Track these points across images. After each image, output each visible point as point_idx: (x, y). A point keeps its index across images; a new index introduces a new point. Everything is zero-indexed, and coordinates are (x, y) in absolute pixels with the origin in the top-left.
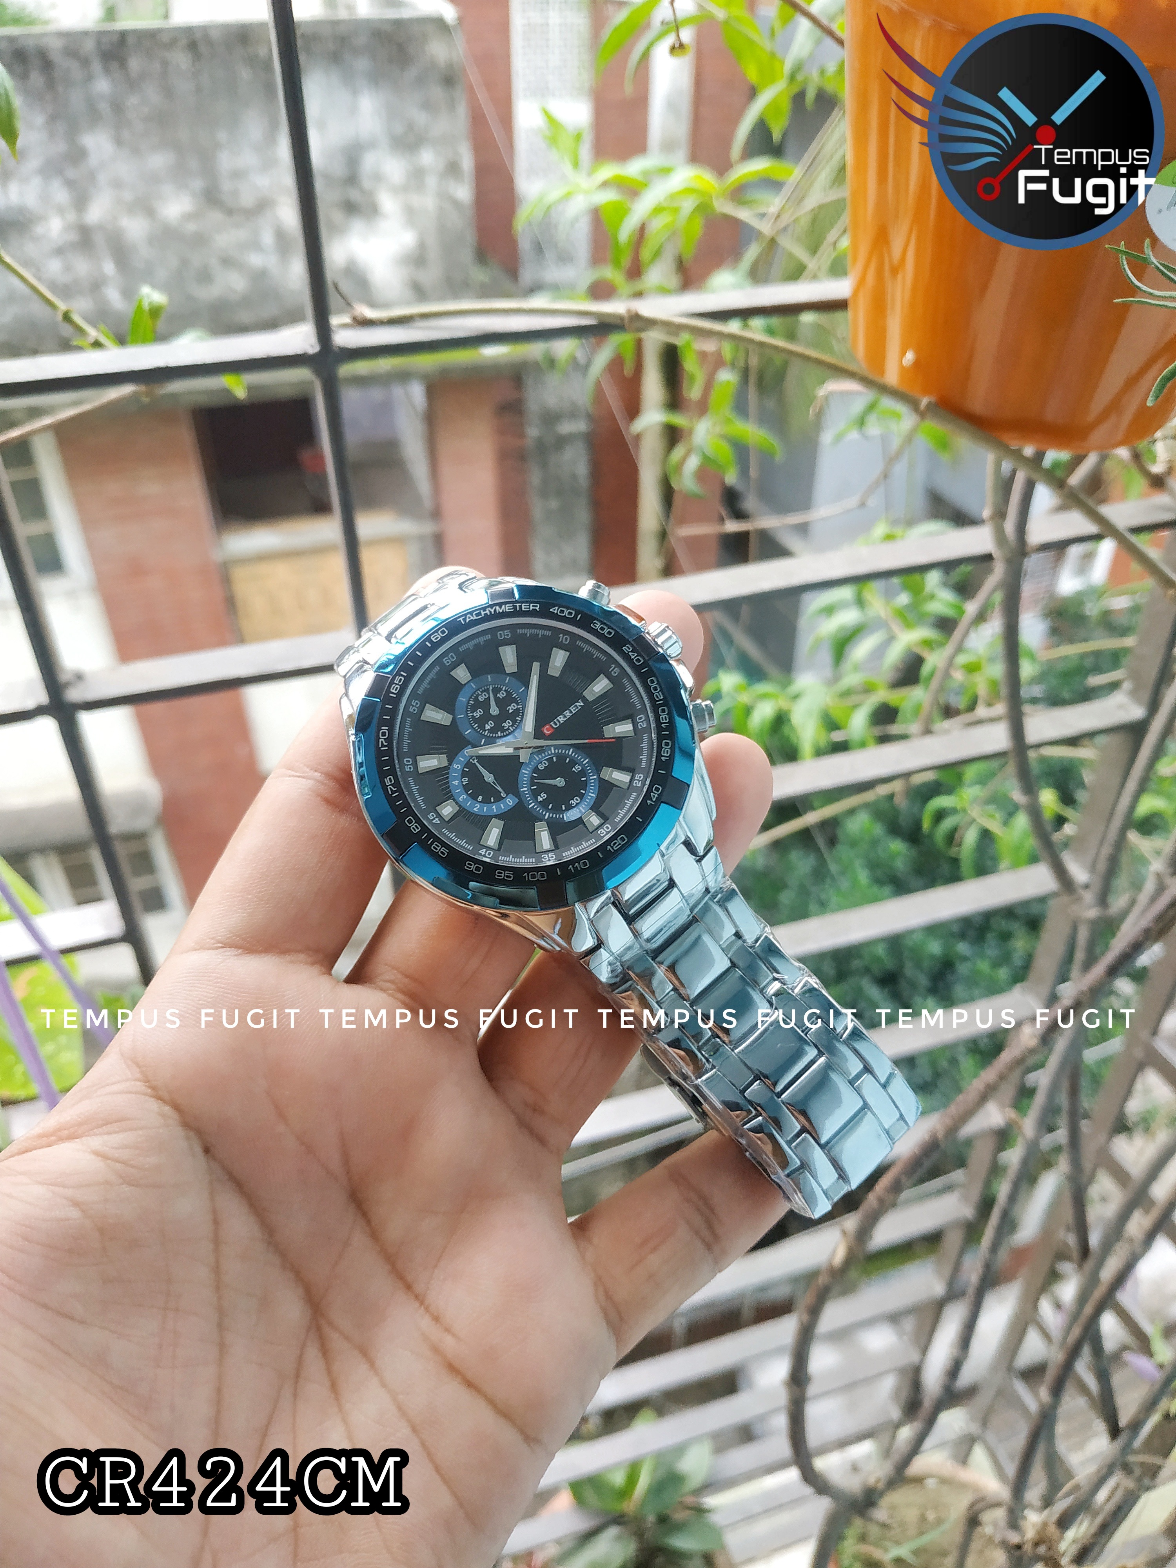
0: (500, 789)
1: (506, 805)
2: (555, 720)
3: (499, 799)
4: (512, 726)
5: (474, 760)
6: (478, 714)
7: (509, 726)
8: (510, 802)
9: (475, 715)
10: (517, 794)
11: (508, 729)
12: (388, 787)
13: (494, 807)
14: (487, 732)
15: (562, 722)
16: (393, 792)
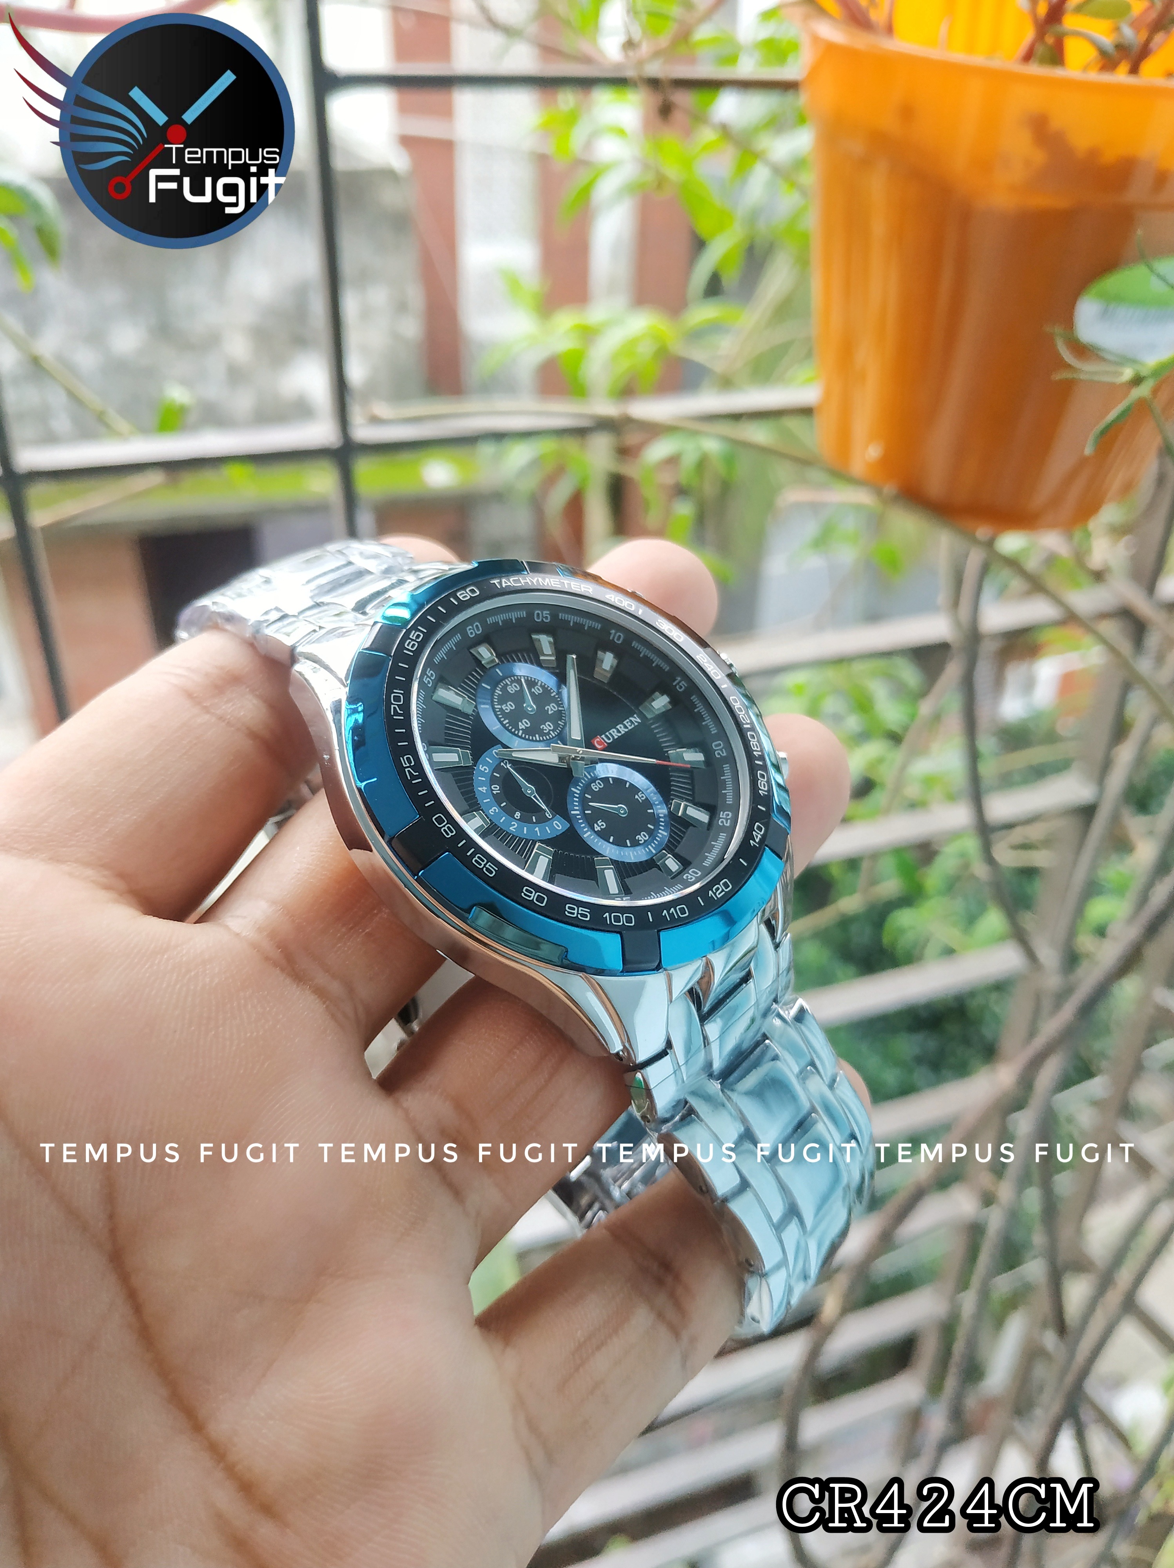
0: (544, 807)
1: (552, 828)
2: (607, 733)
3: (542, 820)
4: (553, 730)
5: (506, 764)
6: (509, 707)
7: (550, 730)
8: (559, 826)
9: (504, 707)
10: (566, 816)
11: (549, 733)
12: (406, 770)
13: (537, 829)
14: (521, 732)
15: (616, 737)
16: (414, 777)
